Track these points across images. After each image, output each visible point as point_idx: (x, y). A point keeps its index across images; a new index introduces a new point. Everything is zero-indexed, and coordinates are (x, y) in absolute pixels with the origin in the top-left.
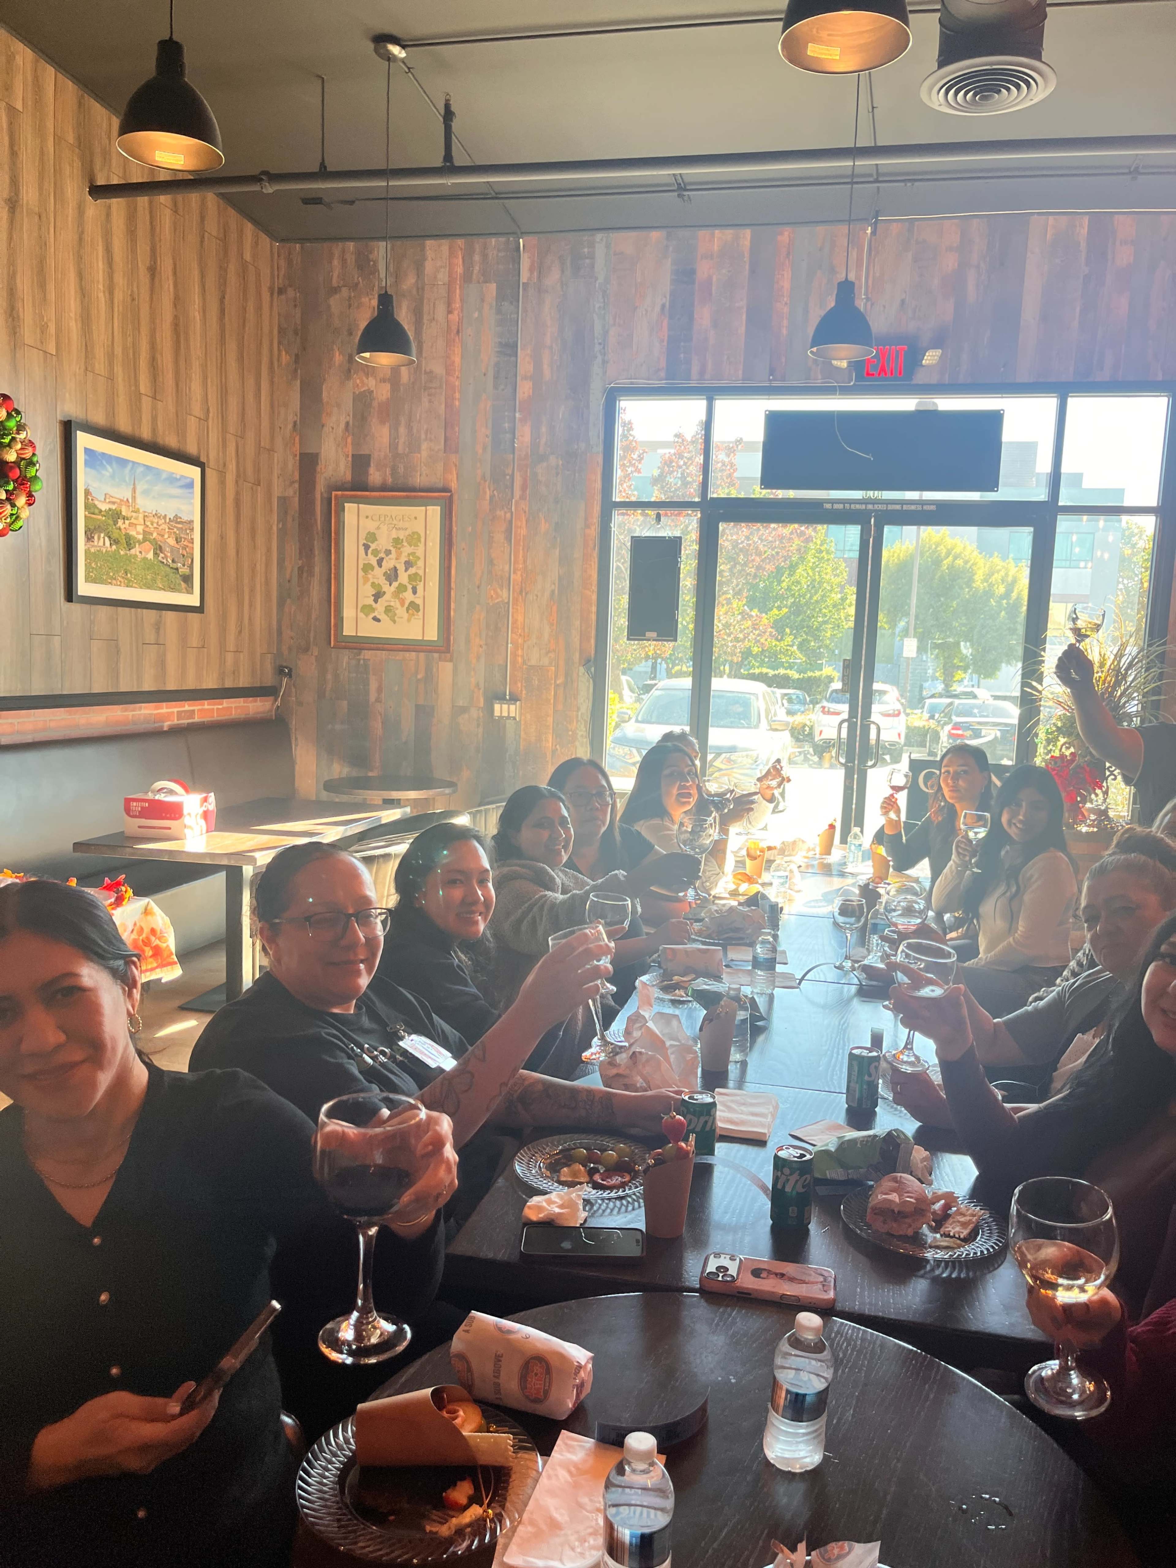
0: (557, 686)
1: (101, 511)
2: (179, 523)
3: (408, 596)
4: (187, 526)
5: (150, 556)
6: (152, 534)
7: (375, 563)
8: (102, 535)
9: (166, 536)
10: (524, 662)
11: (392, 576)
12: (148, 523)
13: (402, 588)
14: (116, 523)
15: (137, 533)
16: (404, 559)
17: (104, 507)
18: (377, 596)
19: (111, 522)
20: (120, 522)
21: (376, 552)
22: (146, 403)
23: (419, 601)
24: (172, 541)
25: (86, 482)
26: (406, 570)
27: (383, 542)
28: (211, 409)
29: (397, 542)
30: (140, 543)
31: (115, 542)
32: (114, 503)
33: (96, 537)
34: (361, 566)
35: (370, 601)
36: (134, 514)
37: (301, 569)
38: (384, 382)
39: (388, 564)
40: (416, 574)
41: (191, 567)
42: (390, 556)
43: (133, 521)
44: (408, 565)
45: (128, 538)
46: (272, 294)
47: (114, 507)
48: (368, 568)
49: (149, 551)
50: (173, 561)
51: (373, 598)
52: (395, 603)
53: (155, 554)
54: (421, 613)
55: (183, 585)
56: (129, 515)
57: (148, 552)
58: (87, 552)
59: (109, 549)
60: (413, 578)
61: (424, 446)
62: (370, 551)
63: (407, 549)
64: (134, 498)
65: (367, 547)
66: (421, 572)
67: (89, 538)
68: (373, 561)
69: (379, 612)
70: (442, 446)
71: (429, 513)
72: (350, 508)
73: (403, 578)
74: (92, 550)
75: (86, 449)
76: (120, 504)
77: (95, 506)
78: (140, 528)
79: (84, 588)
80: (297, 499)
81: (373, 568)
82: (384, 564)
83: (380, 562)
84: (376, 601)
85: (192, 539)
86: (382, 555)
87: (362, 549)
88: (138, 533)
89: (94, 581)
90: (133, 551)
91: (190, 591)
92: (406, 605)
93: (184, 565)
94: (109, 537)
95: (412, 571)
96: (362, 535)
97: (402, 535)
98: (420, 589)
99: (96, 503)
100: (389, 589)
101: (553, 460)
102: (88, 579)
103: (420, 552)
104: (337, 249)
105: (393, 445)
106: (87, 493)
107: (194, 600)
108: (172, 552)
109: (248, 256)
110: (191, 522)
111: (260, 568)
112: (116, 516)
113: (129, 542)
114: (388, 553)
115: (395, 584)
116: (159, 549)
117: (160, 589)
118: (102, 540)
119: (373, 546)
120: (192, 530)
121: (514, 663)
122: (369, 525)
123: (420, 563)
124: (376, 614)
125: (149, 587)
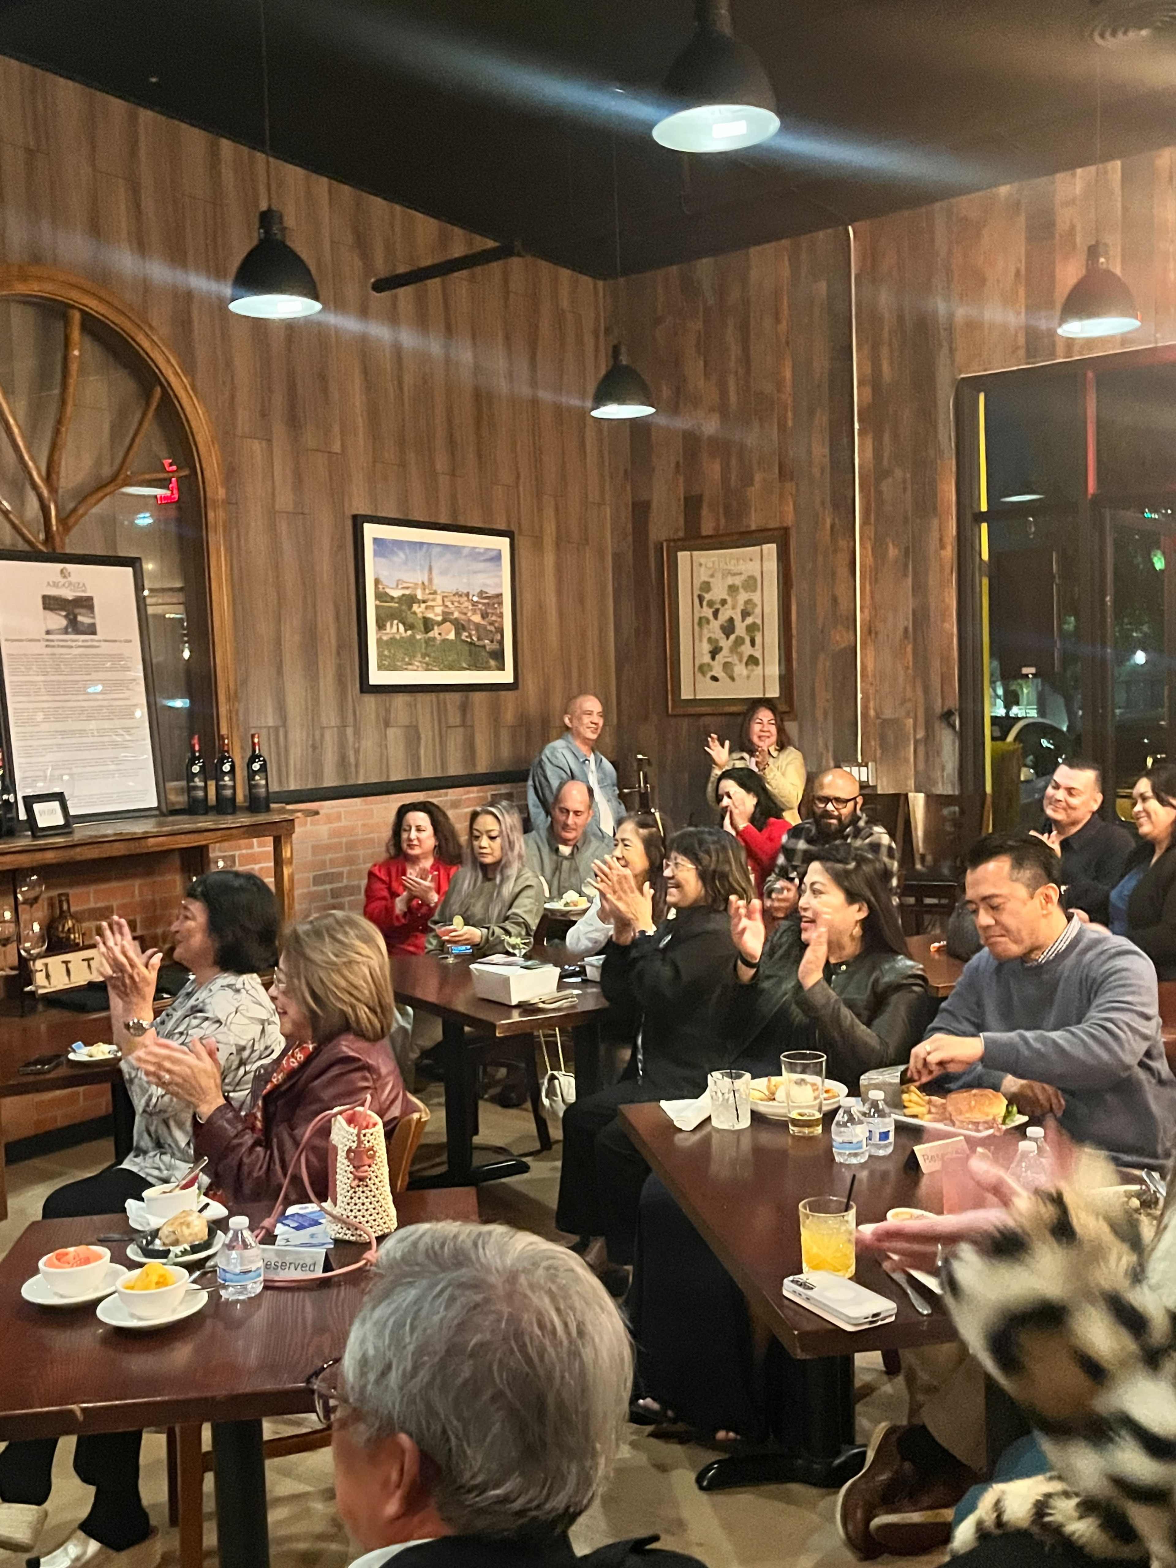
0: (916, 742)
1: (392, 598)
2: (486, 598)
3: (747, 649)
4: (495, 600)
5: (452, 636)
6: (452, 613)
7: (711, 617)
8: (395, 622)
9: (469, 614)
10: (878, 717)
11: (728, 628)
12: (449, 604)
13: (739, 641)
14: (410, 607)
15: (435, 615)
16: (740, 606)
17: (396, 593)
18: (714, 653)
19: (404, 607)
20: (415, 607)
21: (711, 604)
22: (444, 481)
23: (758, 654)
24: (477, 618)
25: (375, 572)
26: (743, 621)
27: (718, 592)
28: (522, 475)
29: (733, 589)
30: (440, 624)
31: (409, 626)
32: (407, 588)
33: (388, 625)
34: (696, 621)
35: (707, 659)
36: (431, 597)
37: (637, 630)
38: (714, 411)
39: (724, 616)
40: (754, 624)
41: (501, 642)
42: (726, 606)
43: (430, 603)
44: (745, 614)
45: (426, 620)
46: (597, 337)
47: (407, 592)
48: (703, 622)
49: (450, 631)
50: (479, 639)
51: (709, 655)
52: (734, 659)
53: (458, 634)
54: (761, 666)
55: (492, 663)
56: (426, 597)
57: (448, 633)
58: (379, 641)
59: (404, 635)
60: (751, 629)
61: (758, 477)
62: (705, 603)
63: (743, 597)
64: (430, 580)
65: (701, 599)
66: (759, 622)
67: (380, 626)
68: (708, 612)
69: (717, 670)
70: (776, 475)
71: (765, 552)
72: (683, 556)
73: (740, 629)
74: (385, 638)
75: (375, 539)
76: (415, 589)
77: (387, 594)
78: (439, 610)
79: (377, 677)
80: (630, 553)
81: (708, 622)
82: (720, 616)
83: (716, 614)
84: (713, 658)
85: (502, 613)
86: (718, 606)
87: (696, 601)
88: (437, 615)
89: (388, 668)
90: (431, 634)
91: (502, 668)
92: (745, 659)
93: (492, 642)
94: (404, 624)
95: (749, 620)
96: (697, 585)
97: (738, 581)
98: (758, 640)
99: (388, 590)
100: (726, 644)
101: (898, 473)
102: (380, 667)
103: (756, 597)
104: (660, 274)
105: (725, 479)
106: (377, 582)
107: (506, 676)
108: (477, 630)
109: (565, 304)
110: (500, 595)
111: (592, 634)
112: (410, 600)
113: (428, 624)
114: (724, 602)
115: (732, 637)
116: (460, 627)
117: (465, 669)
118: (395, 627)
119: (707, 597)
120: (501, 604)
121: (865, 715)
122: (703, 576)
123: (758, 610)
124: (714, 673)
125: (451, 668)
